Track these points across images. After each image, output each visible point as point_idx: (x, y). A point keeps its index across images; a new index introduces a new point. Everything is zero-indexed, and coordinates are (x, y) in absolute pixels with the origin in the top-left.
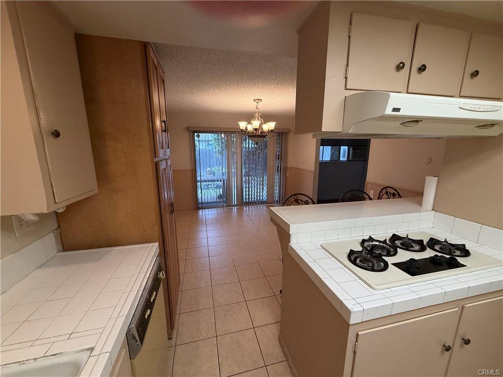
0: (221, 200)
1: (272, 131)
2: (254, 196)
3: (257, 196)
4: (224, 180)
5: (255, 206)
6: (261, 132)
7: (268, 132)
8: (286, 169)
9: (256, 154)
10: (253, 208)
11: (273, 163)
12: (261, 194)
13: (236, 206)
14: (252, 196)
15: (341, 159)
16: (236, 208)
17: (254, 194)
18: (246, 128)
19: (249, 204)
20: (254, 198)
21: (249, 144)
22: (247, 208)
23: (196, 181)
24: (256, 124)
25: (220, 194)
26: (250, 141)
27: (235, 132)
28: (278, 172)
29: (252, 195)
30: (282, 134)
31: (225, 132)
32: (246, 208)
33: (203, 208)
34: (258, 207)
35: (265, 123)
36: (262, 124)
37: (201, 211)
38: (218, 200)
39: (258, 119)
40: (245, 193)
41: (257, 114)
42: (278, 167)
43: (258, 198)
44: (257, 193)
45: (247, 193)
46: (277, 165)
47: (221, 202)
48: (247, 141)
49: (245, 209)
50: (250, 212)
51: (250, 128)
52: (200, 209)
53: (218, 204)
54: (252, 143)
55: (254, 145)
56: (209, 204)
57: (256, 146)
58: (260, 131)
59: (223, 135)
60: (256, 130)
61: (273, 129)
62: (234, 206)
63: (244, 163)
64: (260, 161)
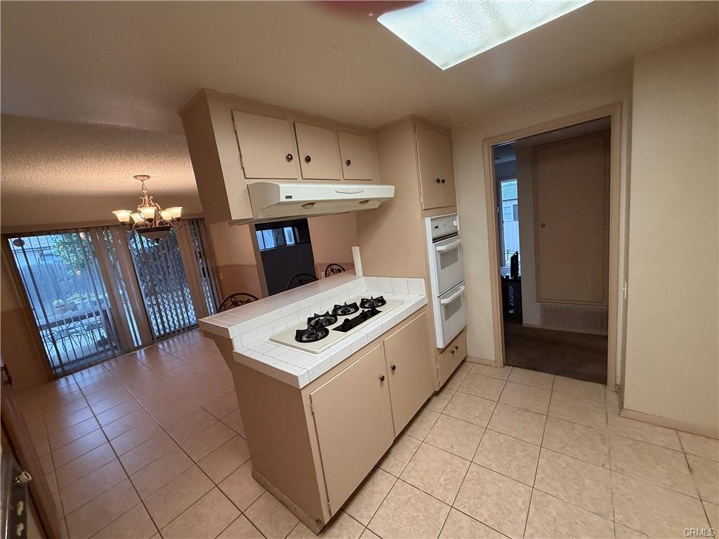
0: (107, 347)
1: (178, 219)
2: (173, 322)
3: (178, 321)
4: (105, 311)
5: (180, 337)
6: (161, 223)
7: (173, 221)
8: (216, 270)
9: (160, 257)
10: (176, 340)
11: (193, 265)
12: (185, 315)
13: (142, 347)
14: (169, 324)
15: (288, 243)
16: (142, 351)
17: (173, 319)
18: (131, 219)
19: (166, 336)
20: (175, 325)
21: (141, 243)
22: (165, 344)
23: (36, 329)
24: (148, 212)
25: (102, 337)
26: (143, 238)
27: (108, 227)
28: (205, 276)
29: (168, 321)
30: (197, 222)
31: (86, 230)
32: (163, 344)
33: (66, 374)
34: (186, 337)
35: (164, 209)
36: (159, 210)
37: (63, 381)
38: (101, 349)
39: (150, 205)
40: (154, 322)
41: (146, 198)
42: (203, 269)
43: (182, 323)
44: (177, 315)
45: (159, 321)
46: (201, 267)
47: (108, 350)
48: (137, 238)
49: (160, 346)
50: (173, 349)
51: (138, 218)
52: (61, 377)
53: (103, 355)
54: (148, 241)
55: (152, 244)
56: (81, 363)
57: (156, 244)
58: (157, 222)
59: (82, 235)
60: (150, 220)
61: (180, 216)
62: (139, 348)
63: (141, 275)
64: (171, 267)
